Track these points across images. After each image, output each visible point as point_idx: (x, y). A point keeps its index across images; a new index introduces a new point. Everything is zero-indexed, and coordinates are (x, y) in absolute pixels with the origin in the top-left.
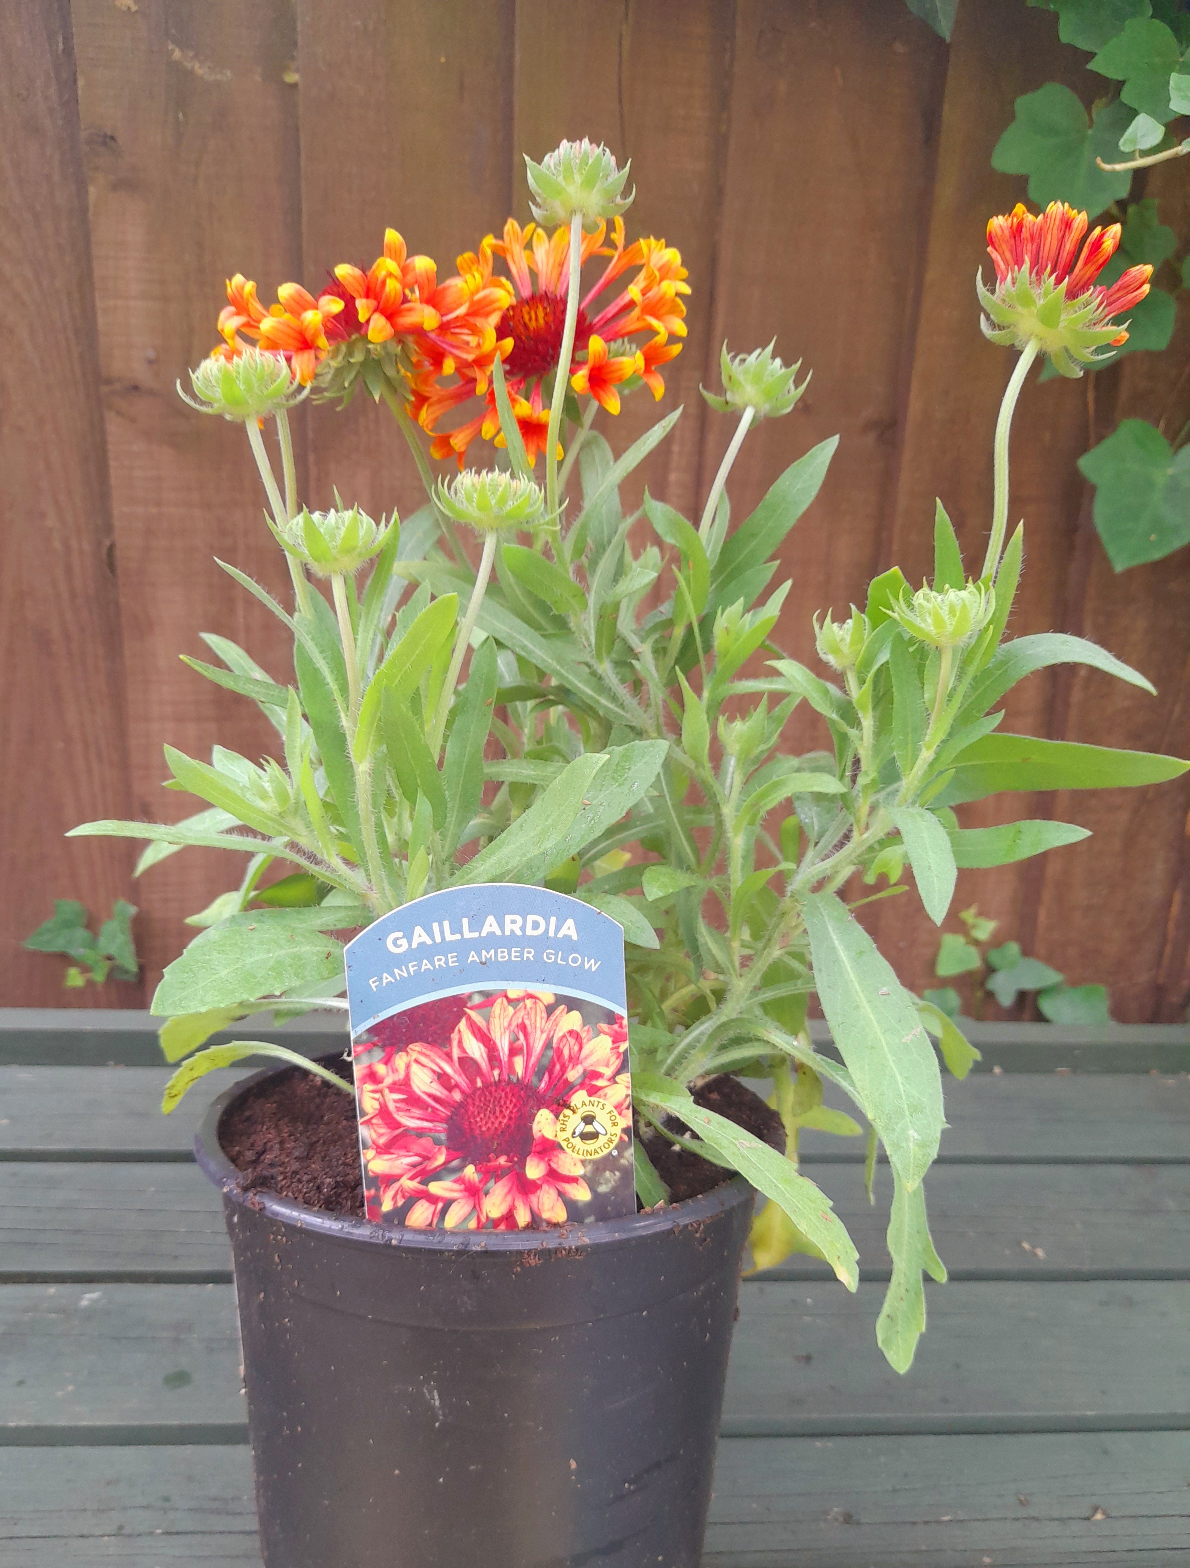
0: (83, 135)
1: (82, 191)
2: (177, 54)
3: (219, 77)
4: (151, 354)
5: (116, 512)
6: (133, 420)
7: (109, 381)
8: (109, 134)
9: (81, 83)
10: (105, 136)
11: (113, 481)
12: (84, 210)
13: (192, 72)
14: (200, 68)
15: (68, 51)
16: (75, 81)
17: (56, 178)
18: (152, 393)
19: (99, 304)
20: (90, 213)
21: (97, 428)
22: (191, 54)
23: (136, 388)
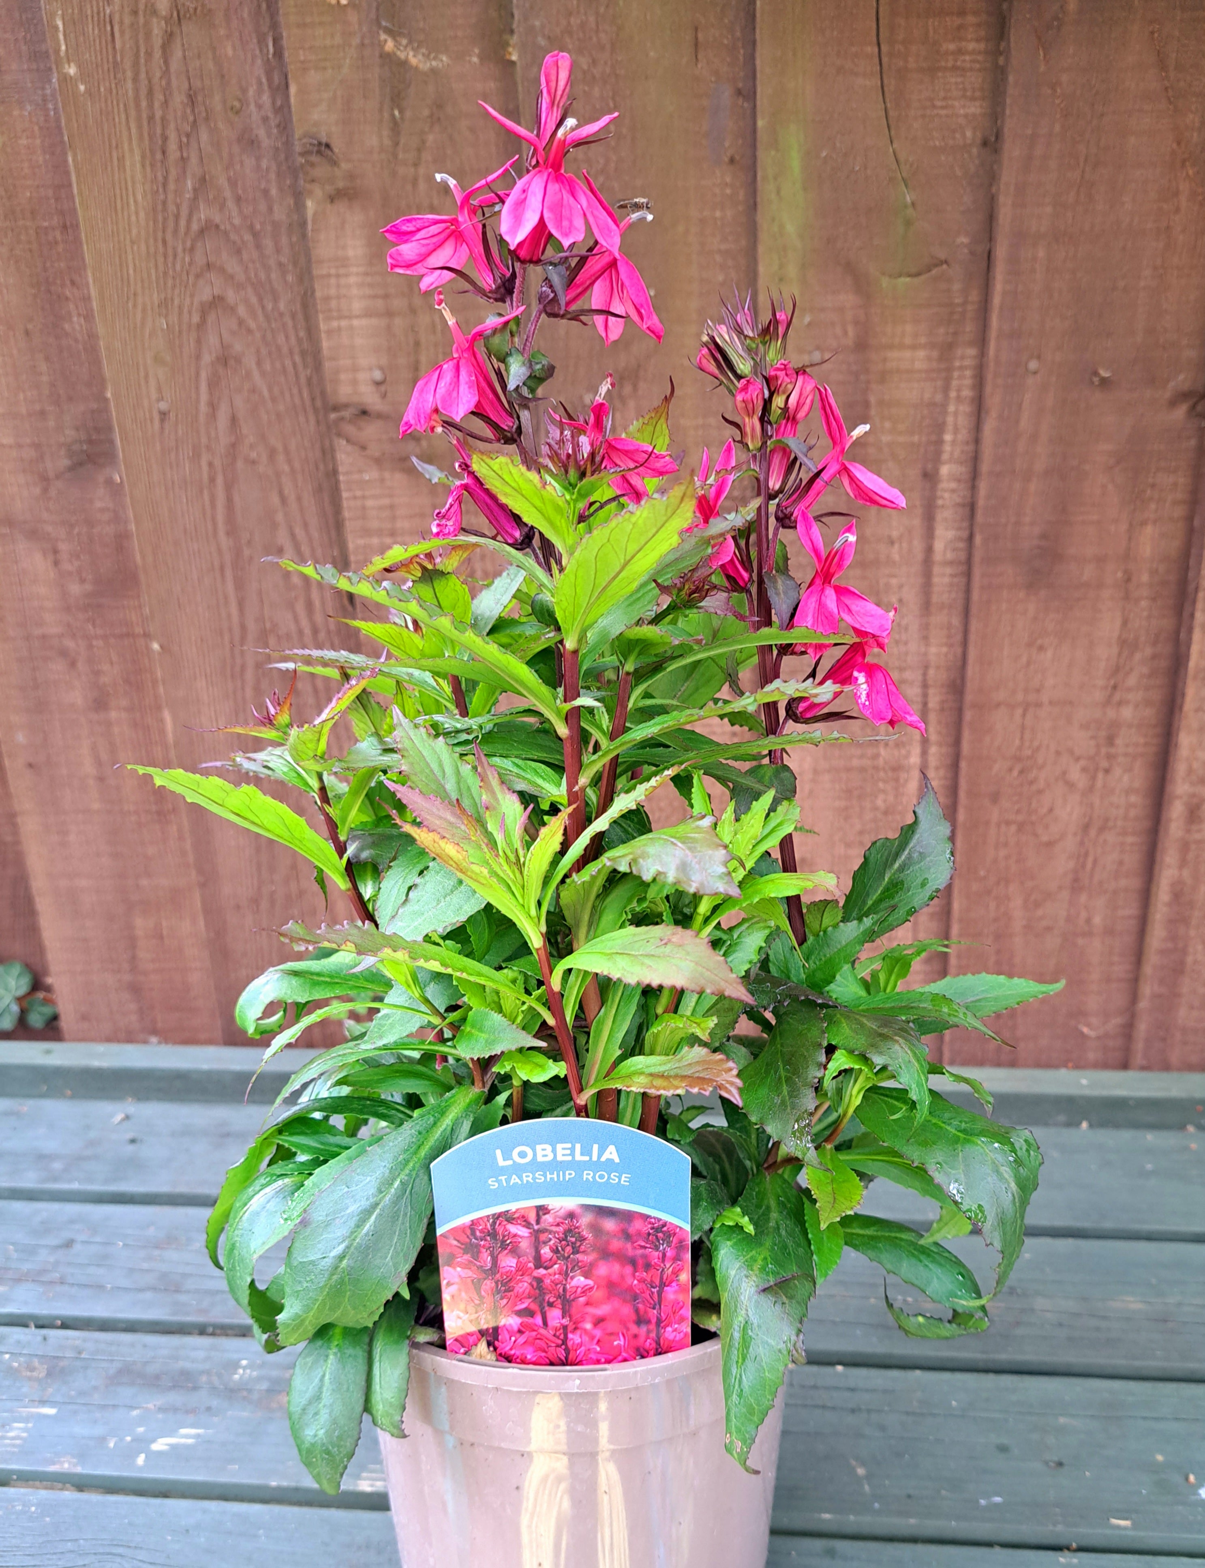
0: (298, 148)
1: (299, 206)
2: (390, 45)
3: (434, 63)
4: (378, 375)
5: (351, 546)
6: (363, 448)
7: (336, 408)
8: (324, 140)
9: (293, 89)
10: (320, 144)
11: (346, 514)
12: (303, 224)
13: (404, 63)
14: (414, 56)
15: (279, 53)
16: (287, 86)
17: (274, 192)
18: (380, 416)
19: (323, 326)
20: (310, 227)
21: (328, 453)
22: (404, 42)
23: (364, 413)
